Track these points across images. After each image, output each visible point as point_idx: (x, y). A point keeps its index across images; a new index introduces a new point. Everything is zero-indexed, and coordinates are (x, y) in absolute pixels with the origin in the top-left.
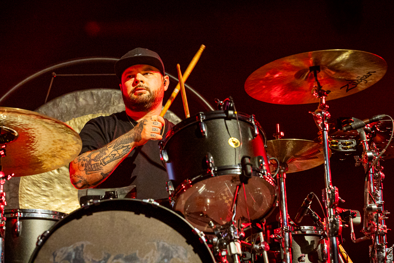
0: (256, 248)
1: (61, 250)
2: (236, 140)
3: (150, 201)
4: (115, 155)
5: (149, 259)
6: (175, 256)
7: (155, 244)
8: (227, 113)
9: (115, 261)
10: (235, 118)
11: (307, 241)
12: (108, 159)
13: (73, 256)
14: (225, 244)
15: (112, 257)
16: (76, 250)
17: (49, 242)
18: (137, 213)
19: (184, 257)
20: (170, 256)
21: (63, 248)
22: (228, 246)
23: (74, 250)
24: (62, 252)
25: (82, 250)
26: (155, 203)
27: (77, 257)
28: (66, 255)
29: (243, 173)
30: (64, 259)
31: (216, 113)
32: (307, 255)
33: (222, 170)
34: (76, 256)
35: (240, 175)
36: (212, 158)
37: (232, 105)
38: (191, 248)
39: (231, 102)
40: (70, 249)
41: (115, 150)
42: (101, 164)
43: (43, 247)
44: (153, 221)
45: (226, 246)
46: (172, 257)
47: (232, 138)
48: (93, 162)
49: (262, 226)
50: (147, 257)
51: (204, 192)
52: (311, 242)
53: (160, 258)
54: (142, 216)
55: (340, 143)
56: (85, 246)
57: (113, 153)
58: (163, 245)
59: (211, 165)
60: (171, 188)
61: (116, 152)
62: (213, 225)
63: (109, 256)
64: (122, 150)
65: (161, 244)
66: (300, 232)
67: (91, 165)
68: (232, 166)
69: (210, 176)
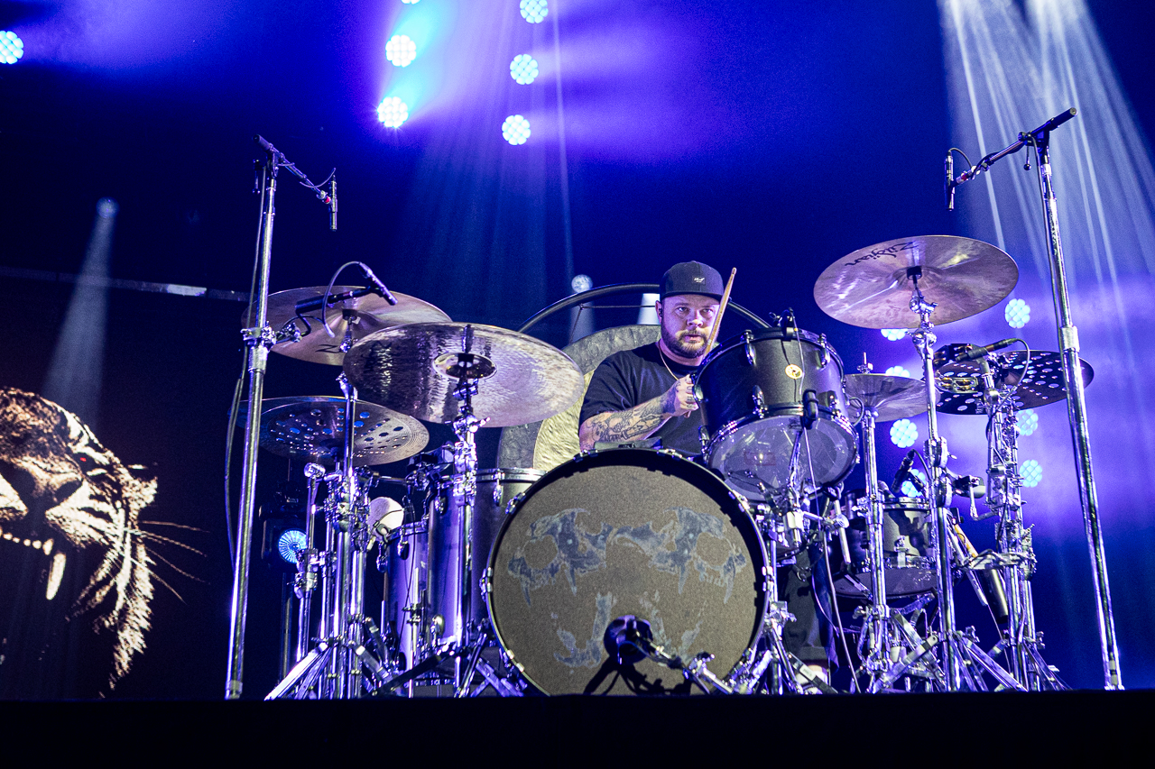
0: (829, 524)
1: (543, 519)
2: (798, 369)
3: (670, 452)
4: (642, 426)
5: (667, 534)
6: (704, 530)
7: (677, 512)
8: (785, 332)
9: (618, 536)
10: (796, 339)
11: (908, 519)
12: (633, 431)
13: (560, 529)
14: (780, 514)
15: (615, 530)
16: (564, 520)
17: (526, 509)
18: (652, 469)
19: (717, 532)
20: (698, 530)
21: (546, 518)
22: (784, 518)
23: (562, 521)
24: (544, 522)
25: (572, 521)
26: (676, 454)
27: (565, 529)
28: (549, 527)
29: (805, 414)
30: (547, 533)
31: (770, 332)
32: (907, 538)
33: (775, 409)
34: (563, 529)
35: (801, 417)
36: (761, 393)
37: (791, 320)
38: (727, 518)
39: (791, 316)
40: (556, 519)
41: (642, 420)
42: (622, 436)
43: (517, 517)
44: (674, 479)
45: (781, 517)
46: (700, 531)
47: (792, 366)
48: (611, 433)
49: (837, 492)
50: (665, 532)
51: (753, 443)
52: (915, 519)
53: (683, 533)
54: (659, 473)
55: (955, 382)
56: (576, 514)
57: (639, 424)
58: (688, 514)
59: (759, 403)
60: (705, 437)
61: (643, 424)
62: (763, 488)
63: (610, 529)
64: (651, 422)
65: (685, 512)
66: (898, 506)
67: (609, 436)
68: (789, 403)
69: (757, 417)
